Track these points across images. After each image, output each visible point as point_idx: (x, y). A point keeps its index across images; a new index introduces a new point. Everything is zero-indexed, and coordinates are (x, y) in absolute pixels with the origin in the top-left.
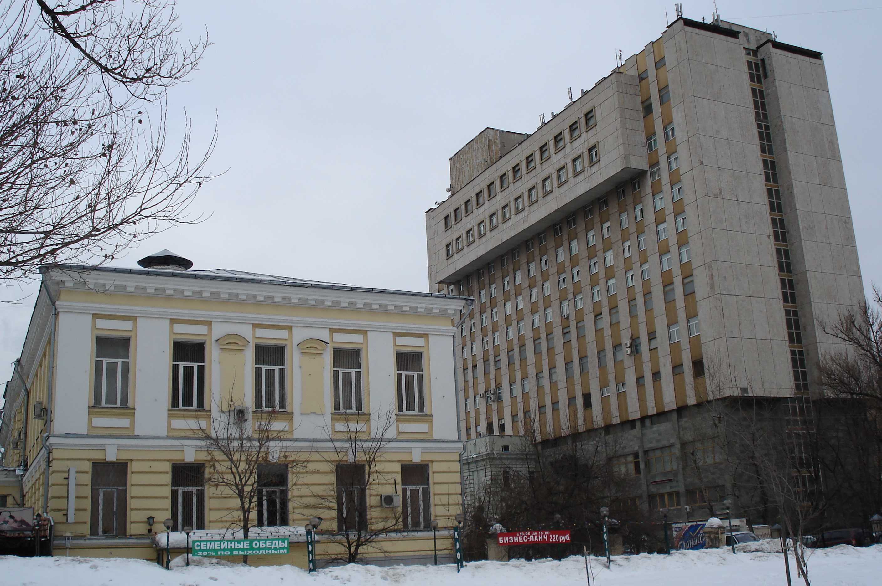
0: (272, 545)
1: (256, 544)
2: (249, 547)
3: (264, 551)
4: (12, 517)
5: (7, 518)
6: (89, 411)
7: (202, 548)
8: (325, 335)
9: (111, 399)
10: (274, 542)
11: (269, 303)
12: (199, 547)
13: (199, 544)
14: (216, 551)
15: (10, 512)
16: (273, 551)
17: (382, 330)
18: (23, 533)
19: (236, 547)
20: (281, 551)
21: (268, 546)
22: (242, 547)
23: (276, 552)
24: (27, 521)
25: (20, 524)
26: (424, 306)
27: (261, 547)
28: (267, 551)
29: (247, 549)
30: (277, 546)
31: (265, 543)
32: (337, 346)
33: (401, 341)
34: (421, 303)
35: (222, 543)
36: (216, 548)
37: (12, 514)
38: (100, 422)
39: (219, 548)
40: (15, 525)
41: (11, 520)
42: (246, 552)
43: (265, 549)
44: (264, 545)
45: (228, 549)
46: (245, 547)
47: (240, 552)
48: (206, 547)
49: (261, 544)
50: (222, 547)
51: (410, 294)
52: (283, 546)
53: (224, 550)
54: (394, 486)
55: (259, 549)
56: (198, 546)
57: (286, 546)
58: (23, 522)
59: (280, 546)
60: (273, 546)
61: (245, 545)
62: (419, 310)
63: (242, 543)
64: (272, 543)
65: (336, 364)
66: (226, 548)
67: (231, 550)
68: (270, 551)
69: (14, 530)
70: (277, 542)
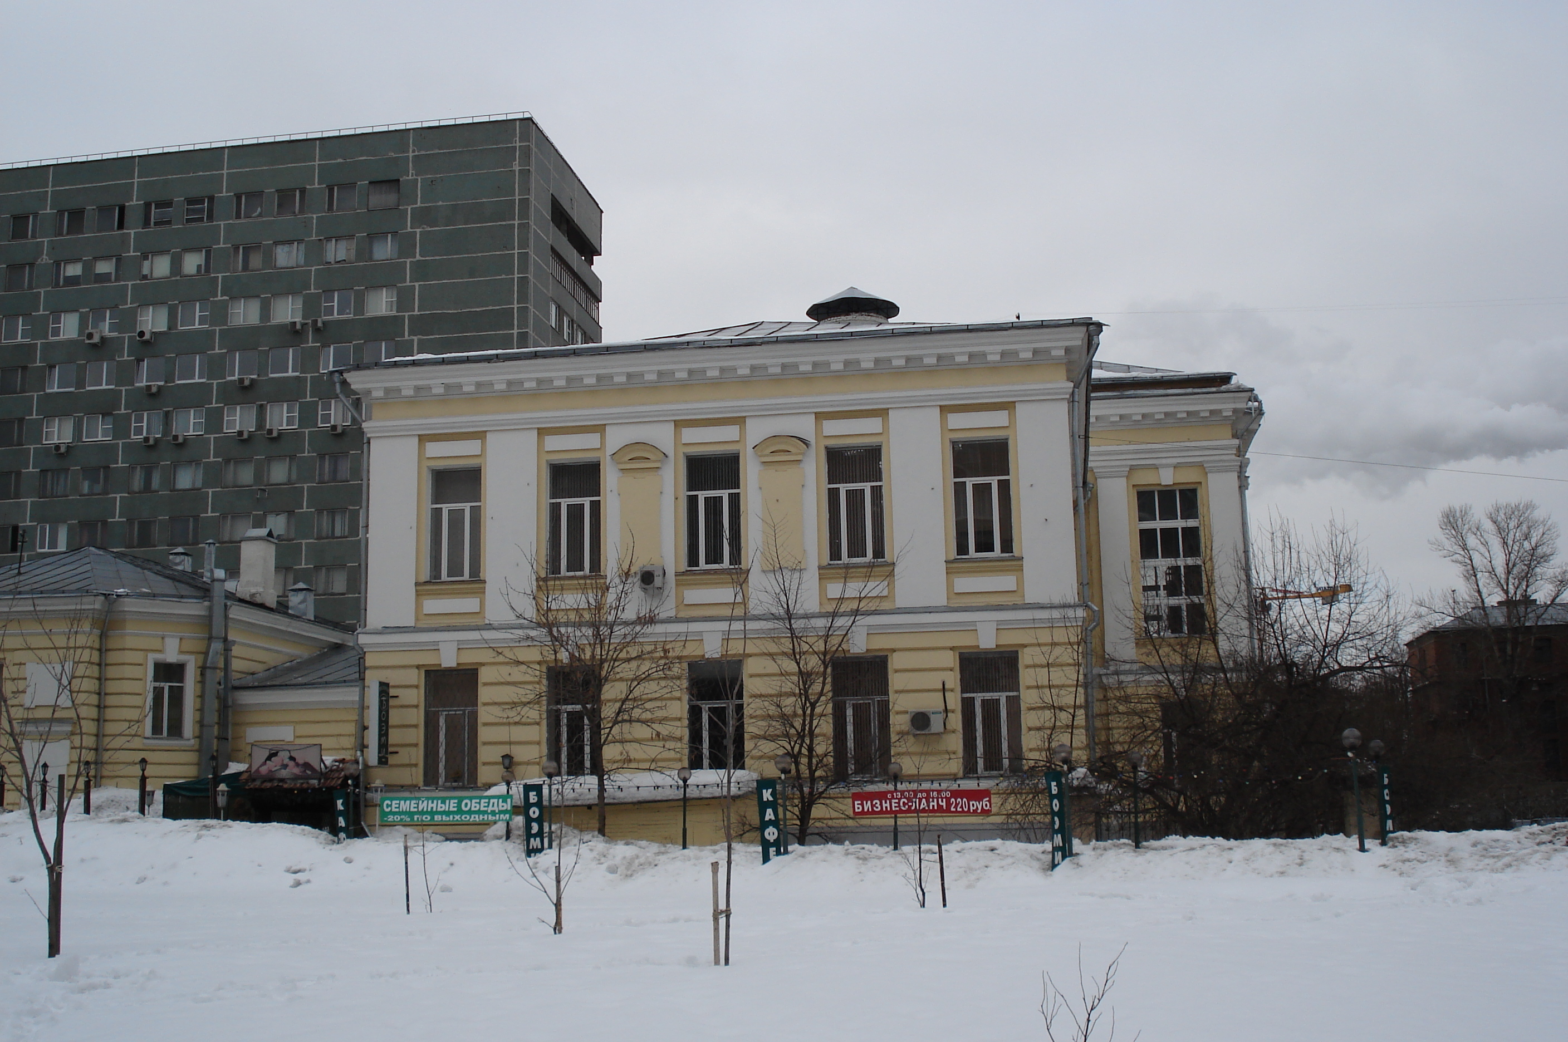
0: (488, 806)
1: (466, 804)
2: (455, 809)
3: (477, 816)
4: (292, 758)
5: (286, 761)
6: (417, 591)
7: (394, 810)
8: (804, 426)
9: (455, 569)
10: (492, 801)
11: (696, 380)
12: (390, 809)
13: (390, 803)
14: (411, 814)
15: (289, 751)
16: (490, 816)
17: (919, 404)
18: (308, 783)
19: (439, 809)
20: (502, 816)
21: (482, 809)
22: (447, 809)
23: (494, 818)
24: (312, 764)
25: (302, 769)
26: (999, 348)
27: (473, 809)
28: (481, 817)
29: (453, 813)
30: (495, 808)
31: (479, 803)
32: (832, 443)
33: (958, 421)
34: (991, 344)
35: (421, 802)
36: (412, 810)
37: (293, 754)
38: (433, 605)
39: (416, 810)
40: (297, 771)
41: (292, 764)
42: (451, 817)
43: (479, 812)
44: (478, 805)
45: (427, 813)
46: (451, 809)
47: (444, 816)
48: (399, 807)
49: (474, 805)
50: (420, 809)
51: (968, 329)
52: (504, 808)
53: (422, 813)
54: (941, 694)
55: (470, 812)
56: (388, 806)
57: (509, 808)
58: (307, 765)
59: (501, 808)
60: (490, 809)
61: (452, 805)
62: (990, 358)
63: (447, 802)
64: (489, 803)
65: (834, 476)
66: (425, 810)
67: (432, 813)
68: (486, 817)
69: (296, 778)
70: (496, 801)
